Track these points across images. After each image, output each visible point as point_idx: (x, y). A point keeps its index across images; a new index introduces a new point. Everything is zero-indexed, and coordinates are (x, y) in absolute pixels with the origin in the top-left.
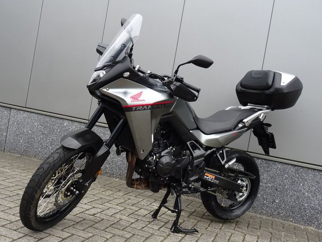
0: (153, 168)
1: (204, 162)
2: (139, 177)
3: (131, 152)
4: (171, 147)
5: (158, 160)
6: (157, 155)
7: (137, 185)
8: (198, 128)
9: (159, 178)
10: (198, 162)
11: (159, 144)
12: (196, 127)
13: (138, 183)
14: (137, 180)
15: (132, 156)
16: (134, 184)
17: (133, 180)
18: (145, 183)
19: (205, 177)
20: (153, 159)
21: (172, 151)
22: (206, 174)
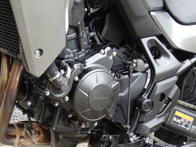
0: (64, 98)
1: (176, 87)
2: (25, 118)
3: (8, 57)
4: (108, 49)
5: (77, 79)
6: (76, 66)
7: (21, 137)
8: (165, 9)
9: (77, 123)
10: (164, 85)
11: (78, 39)
12: (161, 5)
13: (23, 134)
14: (21, 125)
15: (10, 69)
16: (15, 136)
17: (11, 126)
18: (39, 133)
19: (175, 119)
20: (64, 75)
21: (111, 58)
22: (177, 113)
